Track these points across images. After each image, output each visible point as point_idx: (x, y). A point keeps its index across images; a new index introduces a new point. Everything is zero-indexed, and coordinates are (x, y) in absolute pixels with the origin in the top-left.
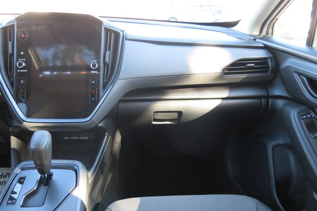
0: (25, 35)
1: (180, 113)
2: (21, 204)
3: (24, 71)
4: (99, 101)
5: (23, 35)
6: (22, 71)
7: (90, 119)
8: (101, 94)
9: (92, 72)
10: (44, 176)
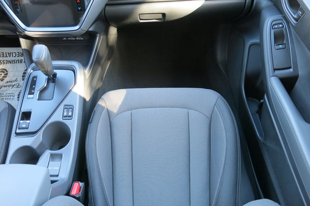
1: (164, 15)
2: (37, 98)
4: (85, 10)
7: (80, 28)
8: (86, 3)
10: (51, 77)
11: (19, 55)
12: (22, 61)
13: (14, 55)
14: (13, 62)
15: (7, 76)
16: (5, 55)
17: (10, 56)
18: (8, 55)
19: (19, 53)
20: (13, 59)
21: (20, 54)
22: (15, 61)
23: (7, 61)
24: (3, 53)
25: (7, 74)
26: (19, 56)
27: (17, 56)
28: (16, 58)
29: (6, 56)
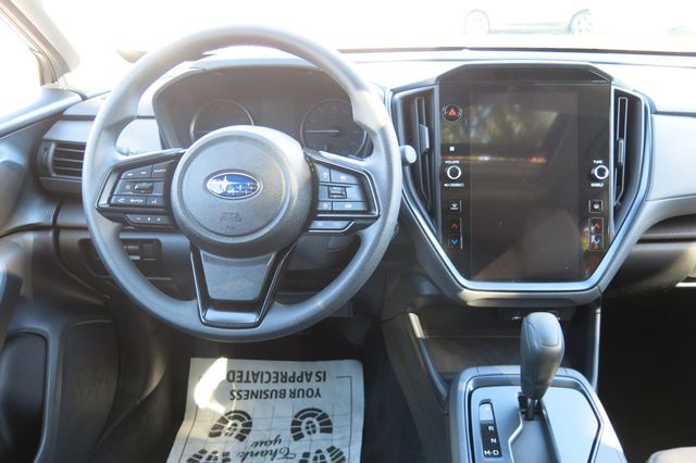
0: (456, 110)
3: (457, 185)
4: (608, 246)
5: (452, 112)
6: (453, 185)
7: (596, 284)
8: (612, 231)
9: (593, 185)
11: (277, 378)
12: (285, 394)
13: (266, 377)
14: (263, 396)
15: (252, 428)
16: (244, 378)
17: (255, 381)
18: (251, 379)
19: (277, 373)
20: (263, 387)
21: (280, 377)
22: (269, 393)
23: (248, 391)
24: (242, 372)
25: (250, 424)
26: (277, 382)
27: (273, 380)
28: (271, 386)
29: (248, 381)
